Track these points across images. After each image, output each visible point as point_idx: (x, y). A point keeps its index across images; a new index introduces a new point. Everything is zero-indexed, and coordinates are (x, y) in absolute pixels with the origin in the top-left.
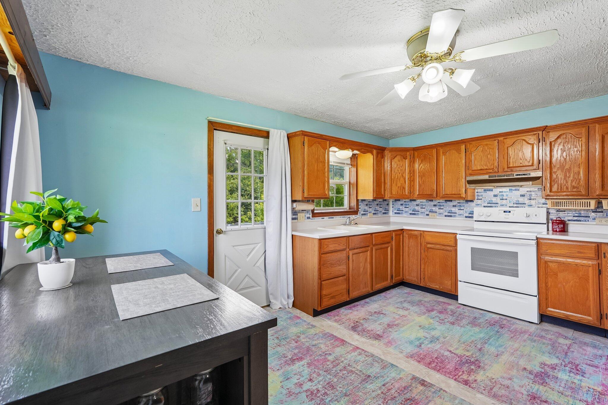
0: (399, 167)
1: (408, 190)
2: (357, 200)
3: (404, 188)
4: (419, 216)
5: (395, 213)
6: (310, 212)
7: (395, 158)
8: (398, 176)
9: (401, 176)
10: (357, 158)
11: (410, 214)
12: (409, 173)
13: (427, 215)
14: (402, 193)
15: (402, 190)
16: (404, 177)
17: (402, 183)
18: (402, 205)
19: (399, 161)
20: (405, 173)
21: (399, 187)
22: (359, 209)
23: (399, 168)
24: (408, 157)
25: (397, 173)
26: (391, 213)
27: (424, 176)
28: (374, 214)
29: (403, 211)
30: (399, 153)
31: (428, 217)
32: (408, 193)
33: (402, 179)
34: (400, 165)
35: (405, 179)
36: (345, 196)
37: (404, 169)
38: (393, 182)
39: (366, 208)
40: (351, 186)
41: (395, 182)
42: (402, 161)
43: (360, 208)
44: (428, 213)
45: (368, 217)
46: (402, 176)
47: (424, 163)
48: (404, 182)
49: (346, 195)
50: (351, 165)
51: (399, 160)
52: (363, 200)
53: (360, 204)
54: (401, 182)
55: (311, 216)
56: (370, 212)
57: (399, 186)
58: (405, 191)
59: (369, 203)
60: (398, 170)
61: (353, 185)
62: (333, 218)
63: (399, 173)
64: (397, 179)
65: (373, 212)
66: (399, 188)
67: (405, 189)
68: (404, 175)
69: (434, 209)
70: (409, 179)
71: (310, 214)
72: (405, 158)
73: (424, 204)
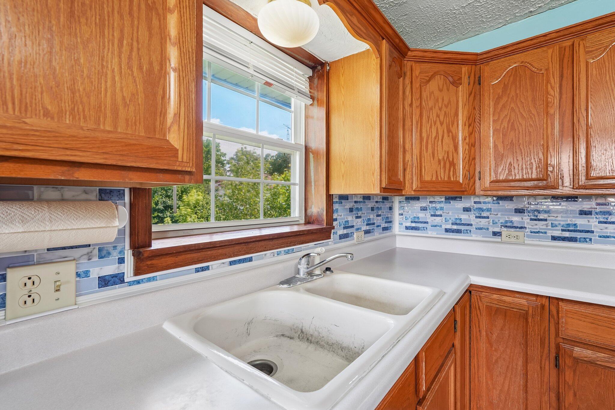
0: (440, 105)
1: (464, 168)
2: (329, 197)
3: (453, 164)
4: (472, 236)
5: (407, 228)
6: (122, 252)
7: (429, 81)
8: (437, 133)
9: (445, 131)
10: (328, 73)
11: (447, 230)
12: (465, 125)
13: (495, 234)
14: (449, 177)
15: (447, 171)
16: (452, 133)
17: (447, 150)
18: (424, 209)
19: (441, 90)
20: (456, 123)
21: (439, 161)
22: (335, 223)
23: (440, 109)
24: (465, 80)
25: (435, 124)
26: (397, 228)
27: (513, 128)
28: (367, 232)
29: (427, 223)
30: (442, 67)
31: (500, 240)
32: (465, 176)
33: (447, 140)
34: (443, 100)
35: (454, 139)
36: (294, 184)
37: (453, 111)
38: (424, 148)
39: (350, 218)
40: (311, 156)
41: (430, 146)
42: (448, 90)
43: (336, 220)
44: (497, 230)
45: (355, 241)
46: (449, 131)
47: (513, 93)
48: (452, 146)
49: (297, 181)
50: (312, 98)
51: (441, 87)
52: (344, 198)
53: (336, 206)
54: (445, 148)
55: (128, 268)
56: (357, 229)
57: (441, 158)
58: (455, 173)
59: (356, 206)
60: (438, 116)
61: (316, 154)
62: (250, 260)
63: (442, 124)
64: (435, 138)
65: (365, 228)
66: (440, 163)
67: (454, 168)
68: (453, 130)
69: (516, 219)
70: (465, 139)
71: (121, 261)
72: (456, 83)
73: (484, 206)
